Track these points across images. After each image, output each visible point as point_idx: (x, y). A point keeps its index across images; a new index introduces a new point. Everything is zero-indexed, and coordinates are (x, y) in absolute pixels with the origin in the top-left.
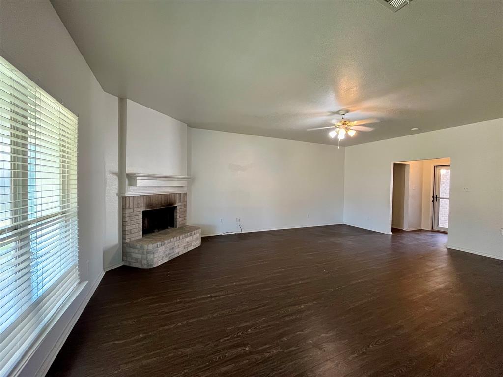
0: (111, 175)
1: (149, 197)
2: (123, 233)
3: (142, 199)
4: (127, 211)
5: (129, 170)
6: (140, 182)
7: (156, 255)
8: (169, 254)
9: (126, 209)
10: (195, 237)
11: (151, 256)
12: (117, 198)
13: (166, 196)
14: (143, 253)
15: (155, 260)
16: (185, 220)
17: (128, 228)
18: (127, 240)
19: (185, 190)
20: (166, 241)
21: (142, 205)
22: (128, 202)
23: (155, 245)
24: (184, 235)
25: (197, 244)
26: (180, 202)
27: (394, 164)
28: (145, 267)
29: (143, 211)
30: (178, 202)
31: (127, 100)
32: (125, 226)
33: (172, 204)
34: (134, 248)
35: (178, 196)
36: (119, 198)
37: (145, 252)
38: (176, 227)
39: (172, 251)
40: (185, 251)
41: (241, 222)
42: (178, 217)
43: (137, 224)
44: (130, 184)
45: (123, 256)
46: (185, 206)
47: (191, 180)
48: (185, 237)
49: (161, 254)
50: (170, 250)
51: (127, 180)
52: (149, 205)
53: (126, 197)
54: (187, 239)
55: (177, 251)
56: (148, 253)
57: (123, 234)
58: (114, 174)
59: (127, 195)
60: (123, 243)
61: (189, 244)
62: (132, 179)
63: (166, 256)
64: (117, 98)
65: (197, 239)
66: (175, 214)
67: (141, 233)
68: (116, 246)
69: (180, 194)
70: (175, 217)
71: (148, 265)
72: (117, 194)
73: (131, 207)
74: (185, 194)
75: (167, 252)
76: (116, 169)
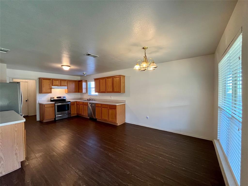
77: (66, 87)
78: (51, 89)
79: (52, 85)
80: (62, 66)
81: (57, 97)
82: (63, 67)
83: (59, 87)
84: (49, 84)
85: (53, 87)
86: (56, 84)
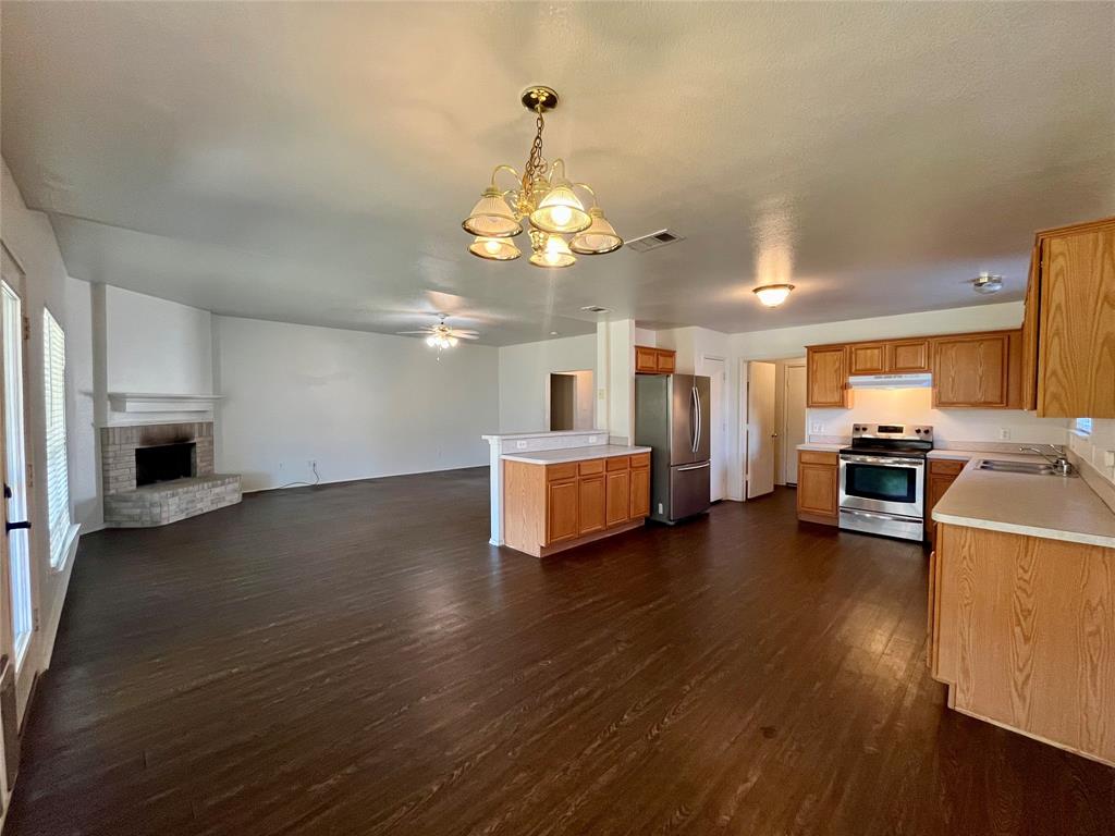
0: (83, 397)
1: (145, 428)
2: (105, 481)
3: (134, 431)
4: (110, 448)
5: (112, 388)
6: (130, 406)
7: (165, 509)
8: (187, 509)
9: (108, 445)
10: (230, 487)
11: (156, 510)
12: (92, 431)
13: (176, 426)
14: (144, 507)
15: (164, 515)
16: (211, 464)
17: (112, 474)
18: (112, 492)
19: (209, 418)
20: (180, 490)
21: (135, 440)
22: (111, 434)
23: (163, 494)
24: (210, 484)
25: (236, 498)
26: (200, 436)
27: (552, 375)
28: (148, 525)
29: (137, 450)
30: (196, 435)
31: (107, 286)
32: (108, 471)
33: (188, 439)
34: (126, 500)
35: (196, 427)
36: (96, 430)
37: (148, 504)
38: (195, 476)
39: (190, 505)
40: (214, 508)
41: (318, 468)
42: (198, 460)
43: (127, 469)
44: (114, 409)
45: (105, 514)
46: (211, 443)
47: (220, 401)
48: (213, 486)
49: (173, 508)
50: (188, 503)
51: (109, 403)
52: (146, 439)
53: (108, 428)
54: (217, 490)
55: (199, 506)
56: (152, 505)
57: (104, 483)
58: (86, 394)
59: (110, 425)
60: (104, 497)
61: (220, 498)
62: (118, 401)
63: (182, 511)
64: (88, 284)
65: (235, 491)
66: (192, 455)
67: (135, 482)
68: (92, 500)
69: (201, 424)
70: (193, 460)
71: (153, 522)
72: (93, 425)
73: (117, 442)
74: (210, 424)
75: (184, 506)
76: (90, 387)
77: (928, 376)
78: (845, 387)
79: (852, 374)
80: (756, 291)
81: (882, 429)
82: (760, 294)
83: (883, 379)
84: (836, 371)
85: (852, 379)
86: (869, 366)
